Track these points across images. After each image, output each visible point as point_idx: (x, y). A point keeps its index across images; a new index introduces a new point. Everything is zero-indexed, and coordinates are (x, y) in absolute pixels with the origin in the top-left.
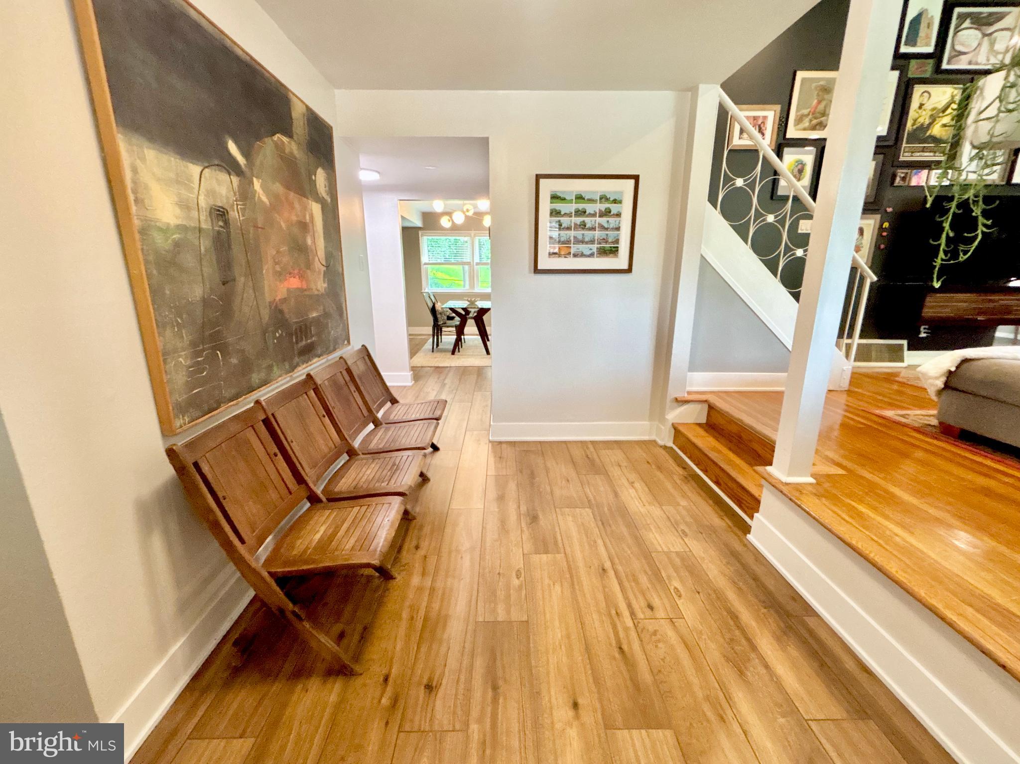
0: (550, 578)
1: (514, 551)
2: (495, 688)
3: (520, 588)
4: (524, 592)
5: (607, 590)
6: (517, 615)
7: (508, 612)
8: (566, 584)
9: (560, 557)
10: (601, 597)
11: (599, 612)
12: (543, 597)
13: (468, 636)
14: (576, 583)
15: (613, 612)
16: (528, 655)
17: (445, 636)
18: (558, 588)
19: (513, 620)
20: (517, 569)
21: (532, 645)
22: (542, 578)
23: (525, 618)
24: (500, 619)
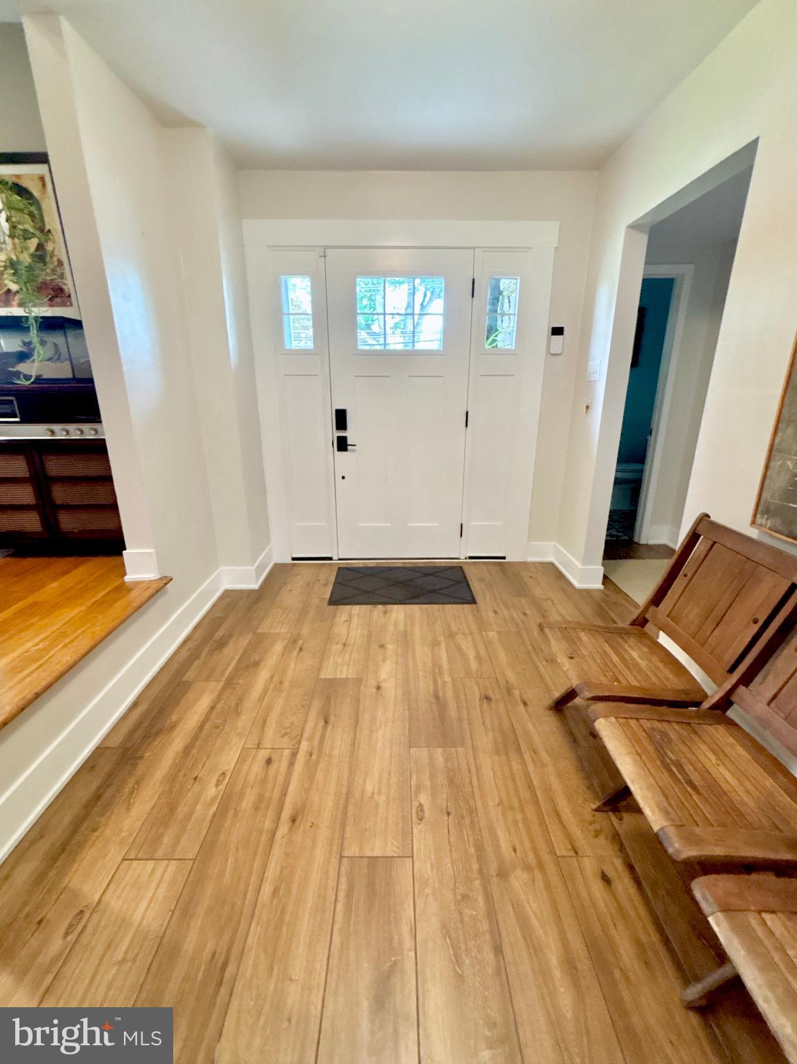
0: (377, 806)
1: (429, 866)
2: (437, 698)
3: (418, 789)
4: (414, 782)
5: (306, 786)
6: (422, 753)
7: (431, 757)
8: (357, 794)
9: (352, 850)
10: (319, 776)
11: (330, 756)
12: (390, 774)
13: (468, 735)
14: (344, 796)
15: (314, 757)
16: (410, 717)
17: (491, 734)
18: (369, 788)
19: (426, 749)
20: (424, 821)
21: (407, 725)
22: (388, 804)
23: (413, 750)
24: (439, 750)
